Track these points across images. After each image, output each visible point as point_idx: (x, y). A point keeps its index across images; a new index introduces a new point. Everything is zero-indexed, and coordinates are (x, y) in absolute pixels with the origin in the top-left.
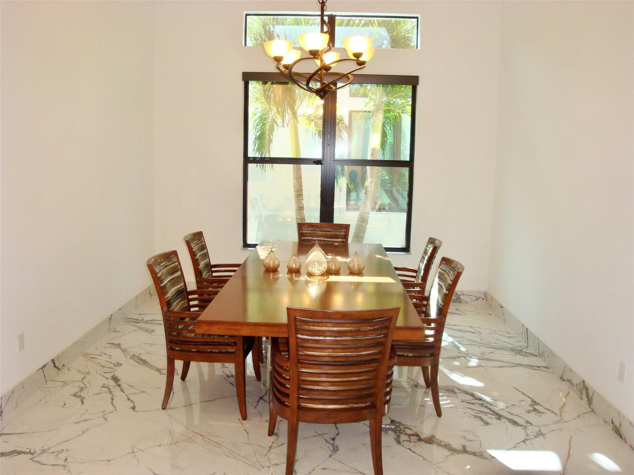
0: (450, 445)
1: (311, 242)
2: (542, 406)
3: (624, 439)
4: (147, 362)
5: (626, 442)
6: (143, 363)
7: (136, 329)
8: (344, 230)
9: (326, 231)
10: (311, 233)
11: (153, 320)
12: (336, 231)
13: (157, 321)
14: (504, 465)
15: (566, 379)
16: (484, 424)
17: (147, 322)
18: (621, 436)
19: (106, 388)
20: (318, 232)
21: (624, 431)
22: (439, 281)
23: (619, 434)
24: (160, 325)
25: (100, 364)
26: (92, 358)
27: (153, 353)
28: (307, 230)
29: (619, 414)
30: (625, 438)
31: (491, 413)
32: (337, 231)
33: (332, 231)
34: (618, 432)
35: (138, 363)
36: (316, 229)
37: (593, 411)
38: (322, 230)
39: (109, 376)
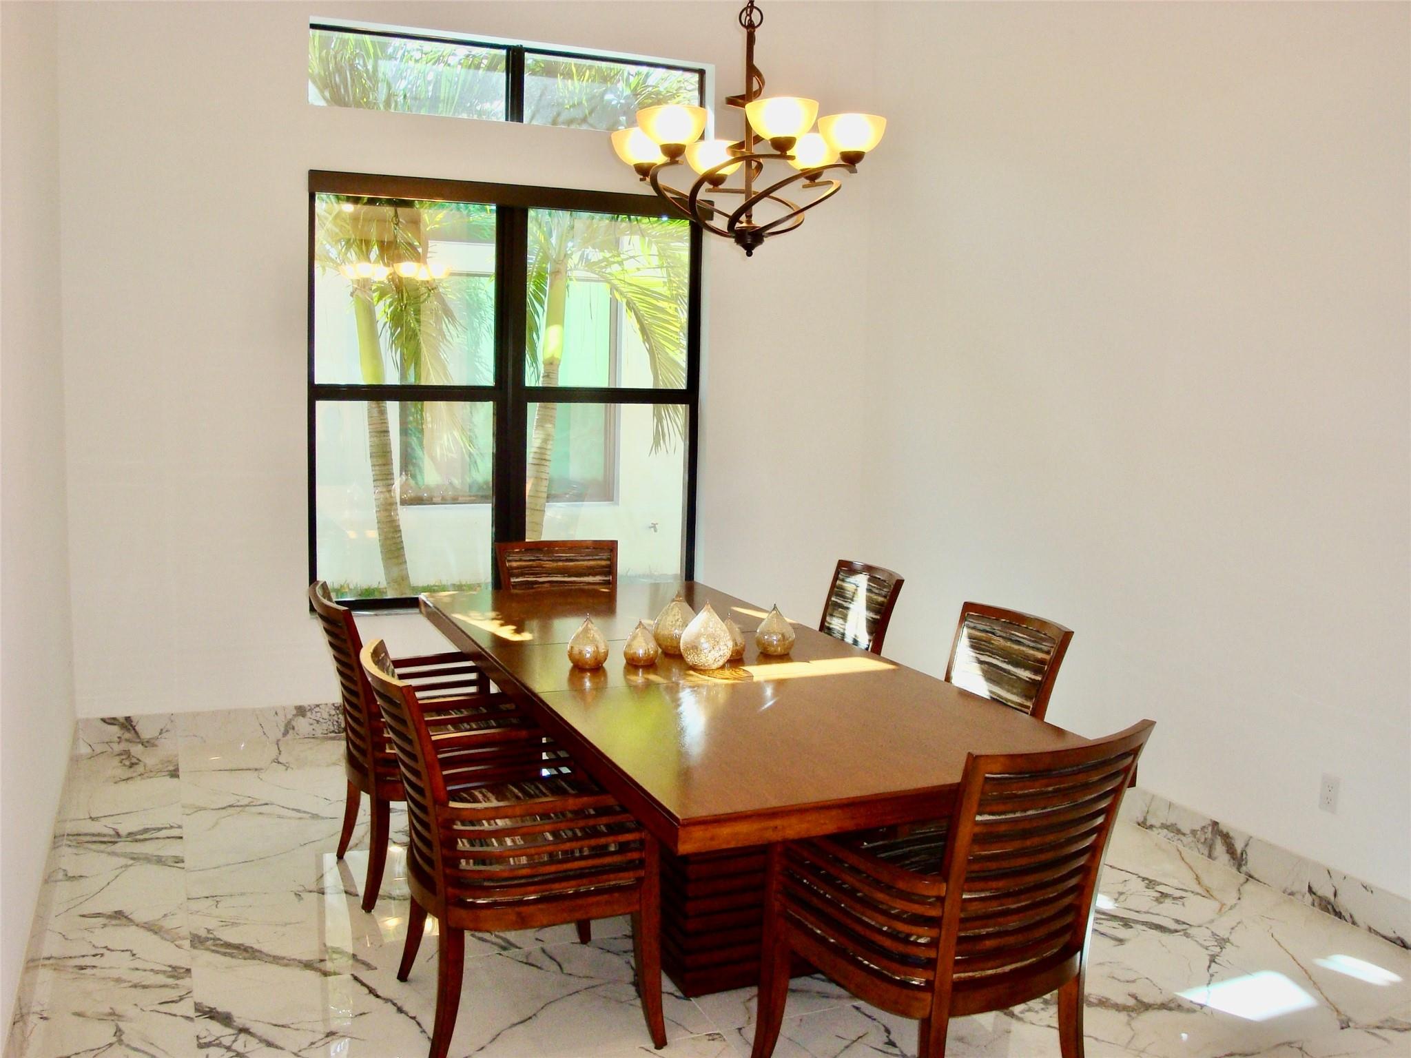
0: (1107, 999)
1: (533, 588)
2: (1164, 884)
3: (1347, 917)
4: (252, 948)
5: (1354, 923)
6: (247, 955)
7: (123, 861)
8: (605, 555)
9: (564, 558)
10: (531, 567)
11: (146, 830)
12: (588, 558)
13: (160, 829)
14: (1230, 1014)
15: (1158, 824)
16: (1117, 943)
17: (133, 837)
18: (1339, 915)
19: (214, 1045)
20: (547, 562)
21: (1345, 902)
22: (978, 656)
23: (1334, 910)
24: (179, 840)
25: (125, 981)
26: (82, 968)
27: (242, 922)
28: (520, 560)
29: (1329, 873)
30: (1351, 916)
31: (1103, 917)
32: (591, 558)
33: (577, 558)
34: (1330, 907)
35: (232, 957)
36: (541, 556)
37: (1251, 876)
38: (553, 558)
39: (187, 1008)
